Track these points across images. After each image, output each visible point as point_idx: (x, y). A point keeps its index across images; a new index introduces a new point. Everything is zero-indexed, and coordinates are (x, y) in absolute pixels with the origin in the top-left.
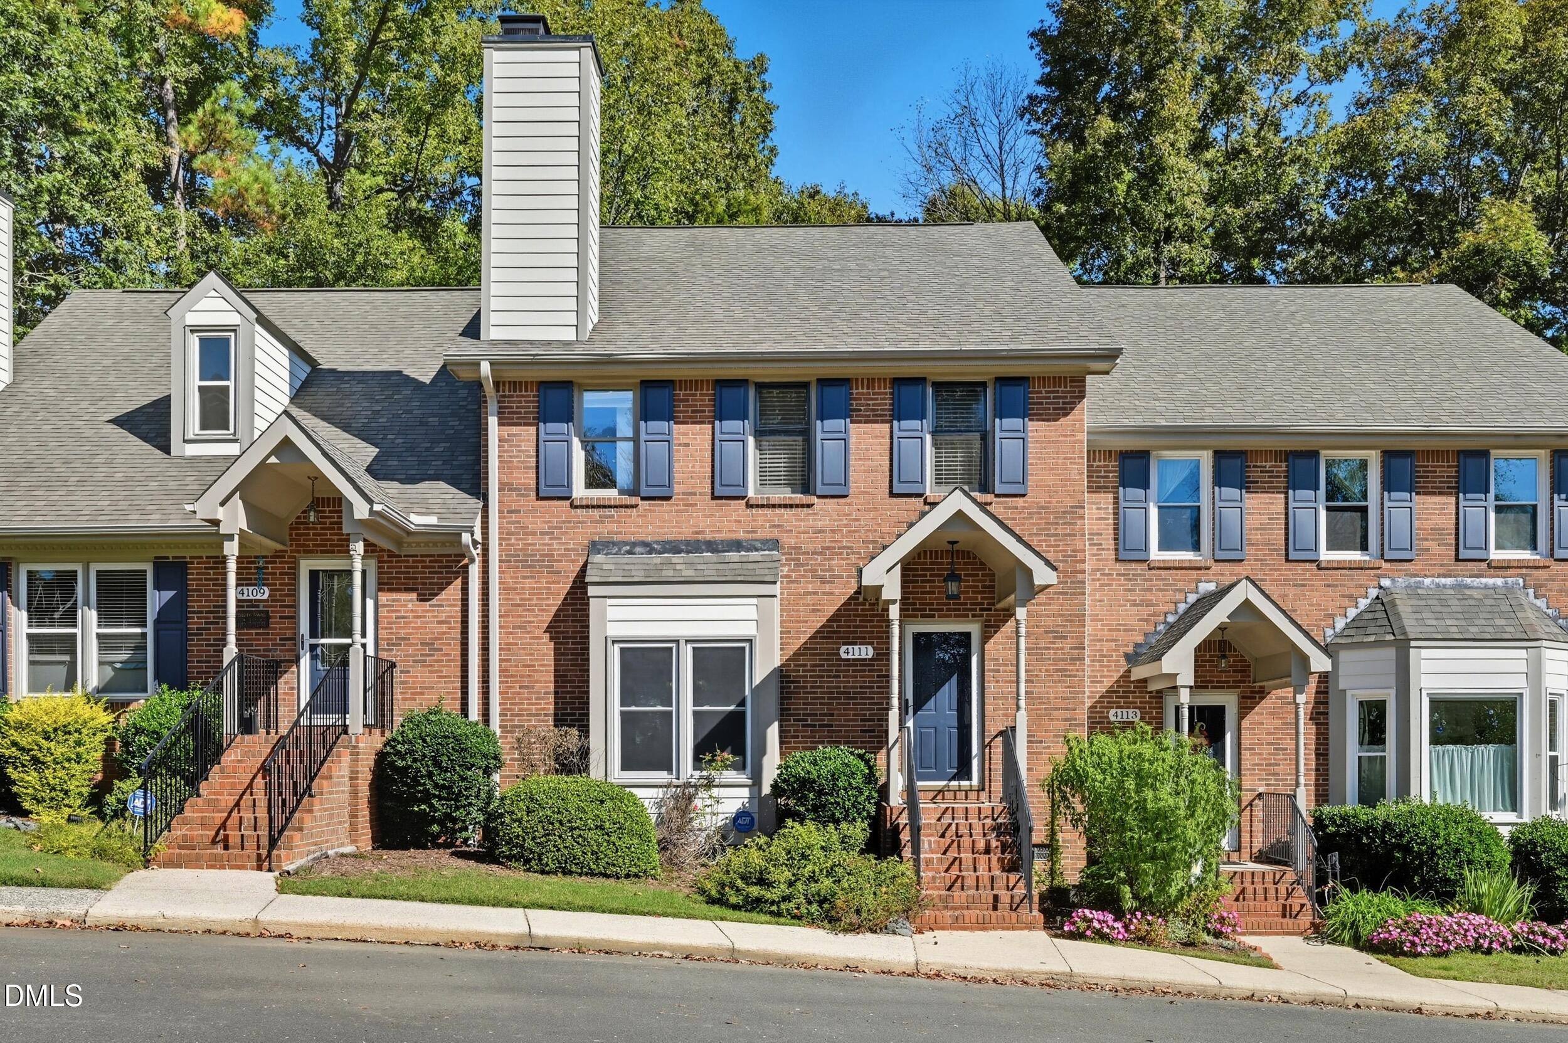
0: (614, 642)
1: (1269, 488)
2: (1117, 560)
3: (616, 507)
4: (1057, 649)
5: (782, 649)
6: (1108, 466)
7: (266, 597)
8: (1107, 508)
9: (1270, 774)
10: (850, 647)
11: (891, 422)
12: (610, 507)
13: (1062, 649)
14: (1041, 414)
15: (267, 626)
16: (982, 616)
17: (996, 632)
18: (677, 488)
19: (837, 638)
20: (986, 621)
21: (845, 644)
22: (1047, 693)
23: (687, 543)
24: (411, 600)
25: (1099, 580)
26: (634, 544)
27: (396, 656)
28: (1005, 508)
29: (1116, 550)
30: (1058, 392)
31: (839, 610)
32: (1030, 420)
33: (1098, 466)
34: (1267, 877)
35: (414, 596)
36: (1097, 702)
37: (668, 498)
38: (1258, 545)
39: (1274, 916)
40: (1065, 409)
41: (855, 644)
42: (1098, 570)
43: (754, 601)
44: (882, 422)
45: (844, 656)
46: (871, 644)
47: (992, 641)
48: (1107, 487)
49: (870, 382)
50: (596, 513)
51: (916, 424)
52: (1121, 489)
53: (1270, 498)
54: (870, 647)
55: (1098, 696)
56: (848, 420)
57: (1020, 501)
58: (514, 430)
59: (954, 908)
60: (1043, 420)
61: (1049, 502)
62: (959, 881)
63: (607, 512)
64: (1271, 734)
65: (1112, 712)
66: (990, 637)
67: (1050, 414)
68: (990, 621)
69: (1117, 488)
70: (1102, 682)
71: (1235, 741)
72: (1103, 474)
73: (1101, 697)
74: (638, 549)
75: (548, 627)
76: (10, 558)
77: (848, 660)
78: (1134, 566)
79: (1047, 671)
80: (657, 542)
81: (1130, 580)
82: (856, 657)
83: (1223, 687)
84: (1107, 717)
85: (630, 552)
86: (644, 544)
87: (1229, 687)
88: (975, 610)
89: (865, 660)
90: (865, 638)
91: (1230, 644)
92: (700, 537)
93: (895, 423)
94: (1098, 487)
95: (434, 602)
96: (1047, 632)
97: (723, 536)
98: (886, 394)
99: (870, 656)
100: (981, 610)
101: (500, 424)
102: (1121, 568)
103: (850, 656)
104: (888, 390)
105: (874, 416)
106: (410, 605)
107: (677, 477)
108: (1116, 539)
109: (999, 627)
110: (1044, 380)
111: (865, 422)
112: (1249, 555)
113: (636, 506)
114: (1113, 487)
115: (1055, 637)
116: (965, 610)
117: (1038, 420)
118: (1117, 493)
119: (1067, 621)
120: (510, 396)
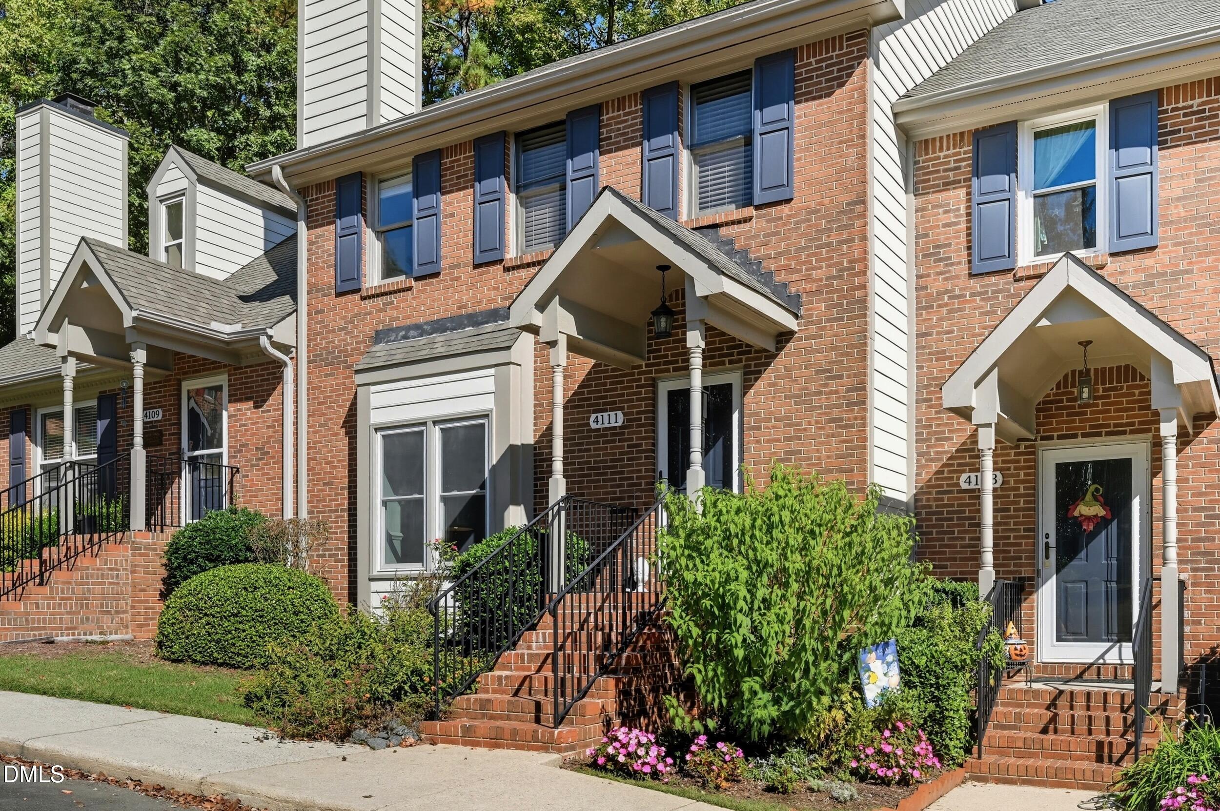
0: (376, 430)
1: (1197, 136)
2: (971, 275)
3: (395, 292)
4: (831, 393)
5: (535, 424)
6: (959, 154)
7: (160, 418)
8: (958, 209)
9: (1199, 554)
10: (599, 415)
11: (641, 144)
12: (391, 293)
13: (836, 392)
14: (810, 92)
15: (161, 444)
16: (740, 361)
17: (756, 379)
18: (443, 263)
19: (588, 406)
20: (746, 367)
21: (595, 412)
22: (818, 451)
23: (452, 319)
24: (249, 409)
25: (946, 305)
26: (408, 328)
27: (239, 462)
28: (768, 221)
29: (970, 262)
30: (831, 58)
31: (589, 373)
32: (797, 103)
33: (945, 157)
34: (1110, 699)
35: (251, 404)
36: (944, 466)
37: (436, 275)
38: (1179, 222)
39: (1082, 758)
40: (841, 77)
41: (605, 411)
42: (946, 292)
43: (492, 371)
44: (634, 145)
45: (593, 426)
46: (621, 409)
47: (752, 391)
48: (959, 182)
49: (621, 102)
50: (380, 301)
51: (667, 140)
52: (975, 179)
53: (1200, 150)
54: (620, 413)
55: (945, 458)
56: (597, 152)
57: (785, 209)
58: (319, 231)
59: (493, 718)
60: (814, 99)
61: (821, 204)
62: (527, 683)
63: (387, 298)
64: (1201, 494)
65: (964, 477)
66: (750, 387)
67: (822, 89)
68: (749, 366)
69: (970, 180)
70: (950, 439)
71: (1146, 508)
72: (952, 165)
73: (949, 459)
74: (412, 333)
75: (344, 422)
76: (29, 405)
77: (598, 430)
78: (993, 279)
79: (817, 422)
80: (427, 323)
81: (989, 299)
82: (606, 425)
83: (1124, 433)
84: (958, 485)
85: (405, 337)
86: (417, 327)
87: (1132, 432)
88: (732, 355)
89: (615, 428)
90: (615, 403)
91: (1134, 370)
92: (463, 312)
93: (646, 143)
94: (945, 184)
95: (265, 408)
96: (817, 372)
97: (484, 307)
98: (636, 112)
99: (620, 424)
100: (739, 354)
101: (309, 228)
102: (976, 285)
103: (600, 426)
104: (640, 107)
105: (625, 140)
106: (249, 413)
107: (444, 251)
108: (969, 248)
109: (760, 372)
110: (814, 47)
111: (617, 150)
112: (1164, 239)
113: (410, 289)
114: (965, 180)
115: (827, 378)
116: (721, 356)
117: (807, 100)
118: (969, 187)
119: (842, 355)
120: (317, 199)
